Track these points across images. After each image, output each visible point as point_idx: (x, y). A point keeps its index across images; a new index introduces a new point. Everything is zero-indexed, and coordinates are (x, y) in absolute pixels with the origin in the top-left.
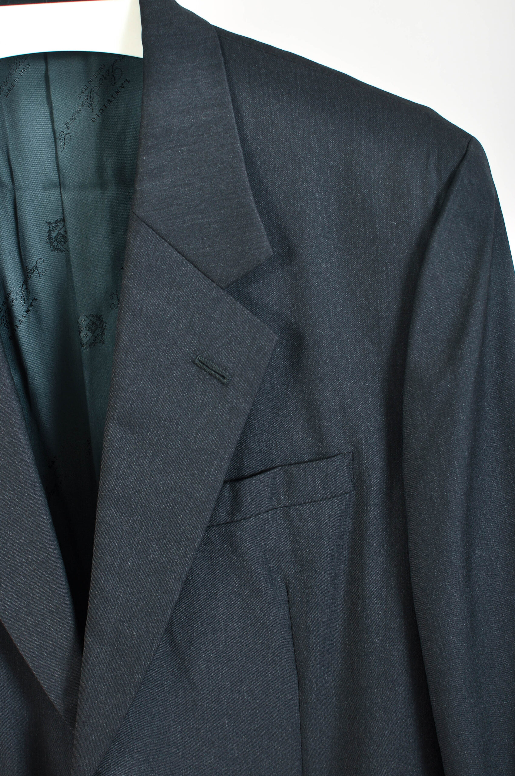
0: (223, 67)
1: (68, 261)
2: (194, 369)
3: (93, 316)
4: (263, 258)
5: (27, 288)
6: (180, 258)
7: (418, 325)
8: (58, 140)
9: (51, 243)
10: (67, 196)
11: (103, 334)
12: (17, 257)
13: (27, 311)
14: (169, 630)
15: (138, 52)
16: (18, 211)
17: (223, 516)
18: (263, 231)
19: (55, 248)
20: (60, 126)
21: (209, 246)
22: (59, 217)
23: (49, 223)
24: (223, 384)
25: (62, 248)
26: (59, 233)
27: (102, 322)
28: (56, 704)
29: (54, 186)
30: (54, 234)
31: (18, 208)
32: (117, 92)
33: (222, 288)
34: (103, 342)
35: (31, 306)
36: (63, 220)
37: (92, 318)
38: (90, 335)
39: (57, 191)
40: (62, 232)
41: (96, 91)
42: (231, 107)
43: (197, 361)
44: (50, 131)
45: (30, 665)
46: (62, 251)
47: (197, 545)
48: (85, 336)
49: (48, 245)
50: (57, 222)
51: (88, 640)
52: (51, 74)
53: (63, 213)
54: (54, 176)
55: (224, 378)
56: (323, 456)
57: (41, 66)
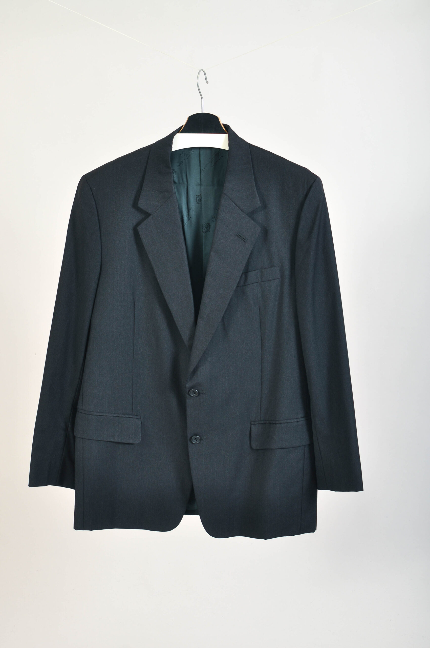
0: (250, 154)
1: (201, 207)
2: (237, 237)
3: (207, 223)
4: (258, 206)
5: (188, 214)
6: (235, 205)
7: (300, 227)
8: (201, 172)
9: (197, 201)
10: (202, 188)
11: (210, 229)
12: (186, 205)
13: (188, 221)
14: (223, 319)
15: (227, 148)
16: (188, 192)
17: (242, 283)
18: (258, 198)
19: (198, 203)
20: (202, 168)
21: (243, 202)
22: (199, 194)
23: (197, 196)
24: (245, 242)
25: (200, 203)
26: (199, 199)
27: (210, 225)
28: (186, 343)
29: (199, 185)
30: (198, 199)
31: (188, 191)
32: (219, 159)
33: (246, 214)
34: (209, 231)
35: (189, 219)
36: (201, 195)
37: (207, 224)
38: (206, 229)
39: (200, 186)
40: (200, 198)
41: (213, 159)
42: (251, 164)
43: (238, 235)
44: (199, 169)
45: (179, 329)
46: (199, 204)
47: (234, 289)
48: (204, 229)
49: (196, 202)
50: (199, 195)
51: (199, 320)
52: (201, 153)
53: (201, 193)
54: (199, 182)
55: (245, 240)
56: (272, 266)
57: (198, 151)
